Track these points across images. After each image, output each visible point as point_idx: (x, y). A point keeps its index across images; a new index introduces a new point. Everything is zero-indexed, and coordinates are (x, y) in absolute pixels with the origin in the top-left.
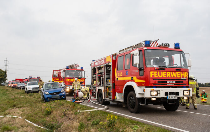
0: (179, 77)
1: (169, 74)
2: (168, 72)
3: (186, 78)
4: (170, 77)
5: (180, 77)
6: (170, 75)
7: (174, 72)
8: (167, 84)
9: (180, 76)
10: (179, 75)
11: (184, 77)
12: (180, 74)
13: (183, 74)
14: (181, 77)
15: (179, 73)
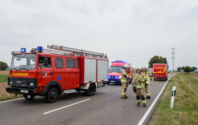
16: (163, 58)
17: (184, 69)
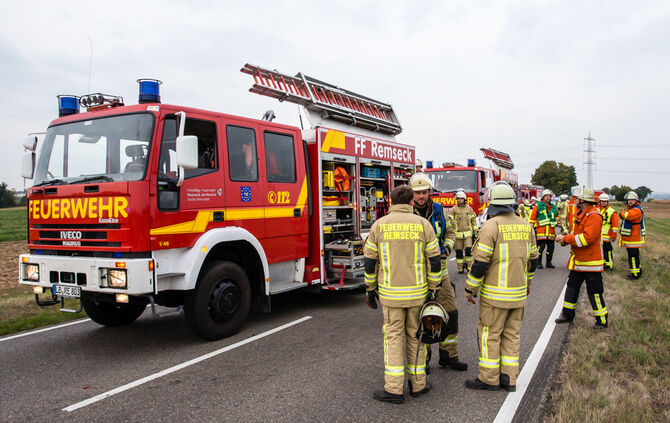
0: (95, 216)
1: (66, 205)
2: (64, 201)
3: (117, 221)
4: (68, 216)
5: (98, 217)
6: (70, 211)
7: (79, 200)
8: (60, 243)
9: (96, 212)
10: (95, 208)
11: (110, 215)
12: (97, 204)
13: (107, 204)
14: (101, 215)
15: (95, 200)
16: (567, 167)
17: (618, 192)
